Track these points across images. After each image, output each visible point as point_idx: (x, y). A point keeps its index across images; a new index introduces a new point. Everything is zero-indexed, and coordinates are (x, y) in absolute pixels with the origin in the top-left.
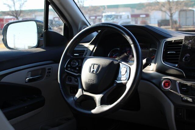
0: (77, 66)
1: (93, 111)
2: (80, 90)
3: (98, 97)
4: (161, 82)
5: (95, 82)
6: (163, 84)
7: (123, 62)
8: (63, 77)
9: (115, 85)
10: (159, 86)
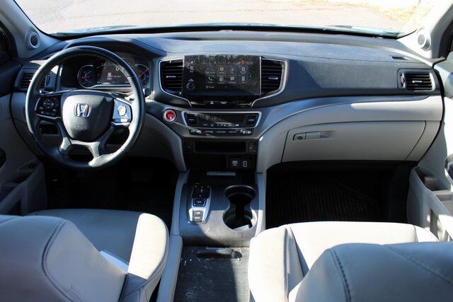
0: (54, 107)
1: (92, 163)
2: (65, 140)
3: (93, 146)
4: (162, 115)
5: (85, 128)
6: (165, 116)
7: (118, 99)
8: (35, 124)
9: (112, 128)
10: (161, 119)
